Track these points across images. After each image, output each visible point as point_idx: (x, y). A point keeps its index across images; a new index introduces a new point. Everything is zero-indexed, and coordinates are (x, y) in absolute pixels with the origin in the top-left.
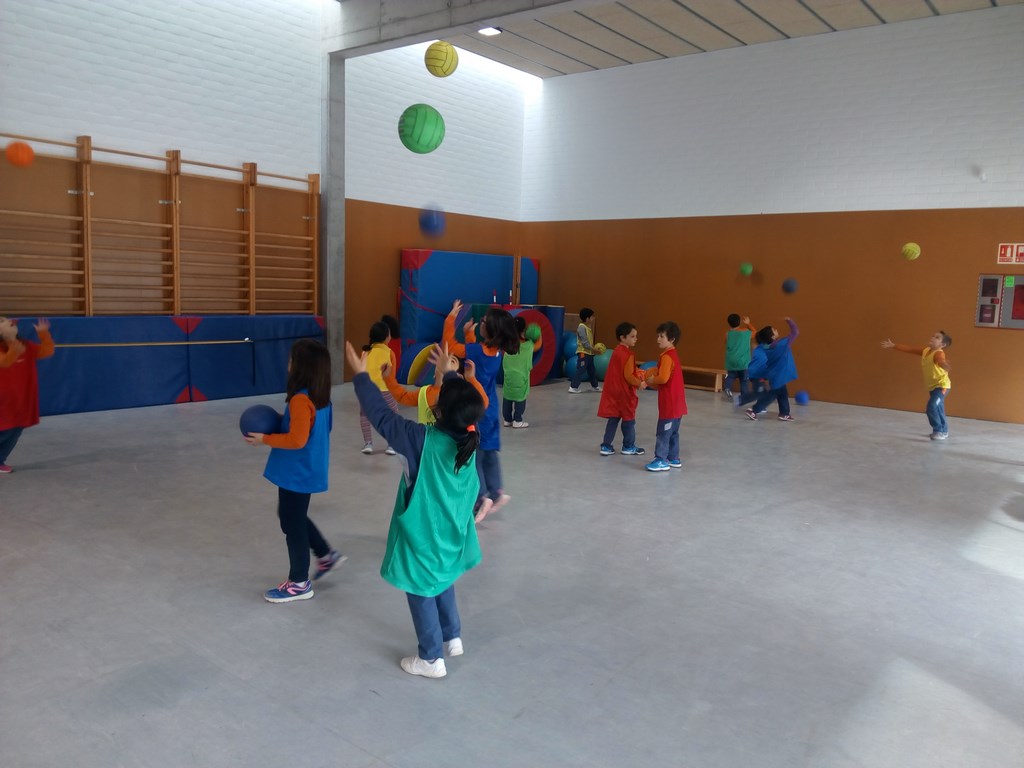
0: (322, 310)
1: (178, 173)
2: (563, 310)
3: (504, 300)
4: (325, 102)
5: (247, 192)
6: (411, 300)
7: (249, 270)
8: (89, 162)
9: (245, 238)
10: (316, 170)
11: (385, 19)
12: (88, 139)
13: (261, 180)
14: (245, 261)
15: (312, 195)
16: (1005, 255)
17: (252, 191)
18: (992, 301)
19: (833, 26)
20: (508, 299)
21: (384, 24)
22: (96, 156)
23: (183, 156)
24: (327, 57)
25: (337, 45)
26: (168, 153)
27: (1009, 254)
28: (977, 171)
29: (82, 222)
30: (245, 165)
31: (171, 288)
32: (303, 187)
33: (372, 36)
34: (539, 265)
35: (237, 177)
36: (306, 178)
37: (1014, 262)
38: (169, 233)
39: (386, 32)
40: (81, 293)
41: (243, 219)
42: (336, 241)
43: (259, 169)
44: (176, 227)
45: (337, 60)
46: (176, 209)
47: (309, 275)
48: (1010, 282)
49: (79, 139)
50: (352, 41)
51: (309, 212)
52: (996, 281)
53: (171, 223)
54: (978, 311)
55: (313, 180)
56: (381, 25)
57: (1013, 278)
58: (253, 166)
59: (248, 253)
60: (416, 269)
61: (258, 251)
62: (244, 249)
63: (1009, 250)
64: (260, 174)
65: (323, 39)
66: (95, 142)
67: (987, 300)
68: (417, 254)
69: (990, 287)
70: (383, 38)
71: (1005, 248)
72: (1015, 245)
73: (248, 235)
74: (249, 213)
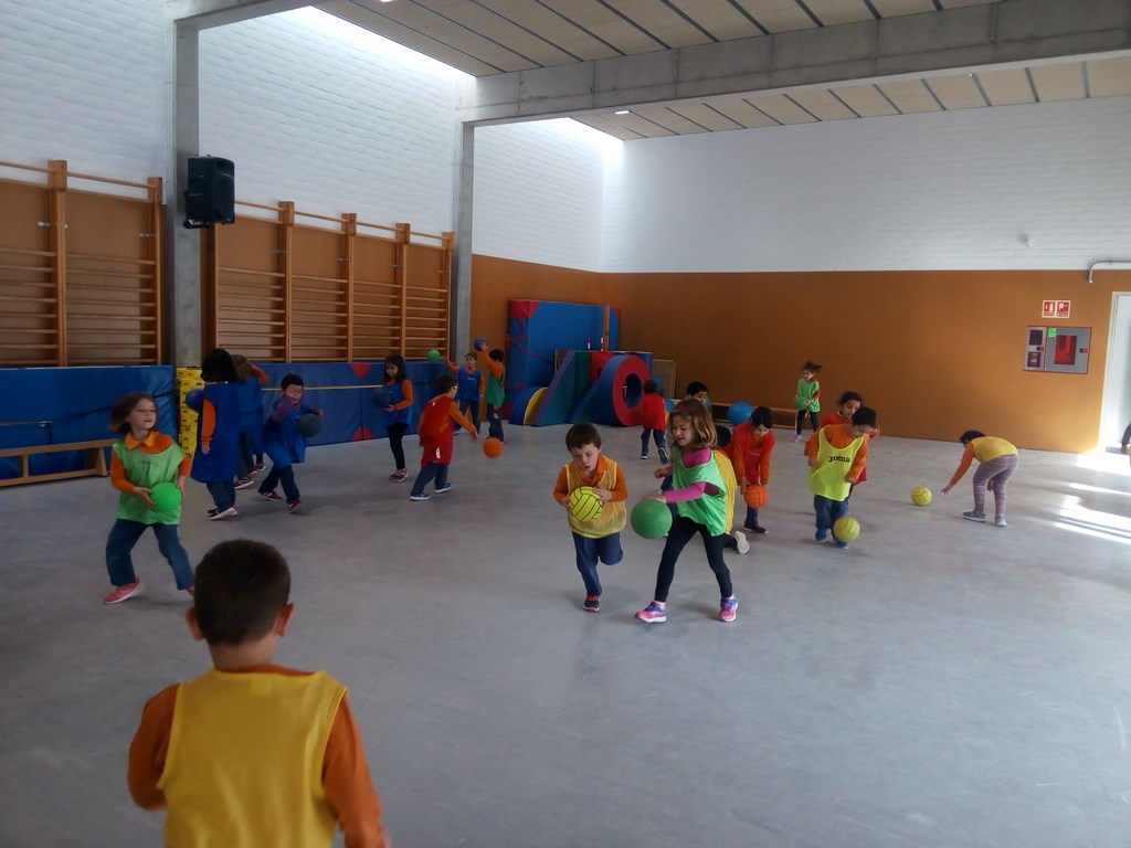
0: (453, 358)
1: (354, 234)
2: (652, 357)
3: (596, 346)
4: (458, 168)
5: (401, 250)
6: (521, 346)
7: (400, 320)
8: (292, 225)
9: (398, 292)
10: (448, 229)
11: (524, 96)
12: (293, 203)
13: (413, 239)
14: (397, 312)
15: (447, 251)
16: (1048, 310)
17: (405, 248)
18: (1038, 349)
19: (900, 108)
20: (600, 346)
21: (523, 101)
22: (298, 220)
23: (358, 219)
24: (461, 127)
25: (472, 115)
26: (344, 216)
27: (1051, 309)
28: (1024, 239)
29: (285, 278)
30: (398, 225)
31: (344, 337)
32: (437, 243)
33: (512, 110)
34: (620, 313)
35: (389, 235)
36: (441, 235)
37: (1055, 316)
38: (344, 287)
39: (524, 108)
40: (281, 341)
41: (396, 276)
42: (464, 293)
43: (412, 229)
44: (352, 282)
45: (469, 127)
46: (352, 265)
47: (442, 325)
48: (1053, 333)
49: (281, 204)
50: (487, 113)
51: (443, 265)
52: (1041, 332)
53: (347, 278)
54: (1027, 357)
55: (448, 238)
56: (520, 102)
57: (1055, 330)
58: (407, 226)
59: (400, 304)
60: (526, 317)
61: (410, 303)
62: (397, 302)
63: (1051, 306)
64: (413, 233)
65: (457, 109)
66: (297, 208)
67: (1033, 348)
68: (527, 304)
69: (1036, 337)
70: (522, 113)
71: (1048, 304)
72: (1057, 302)
73: (401, 289)
74: (402, 269)
